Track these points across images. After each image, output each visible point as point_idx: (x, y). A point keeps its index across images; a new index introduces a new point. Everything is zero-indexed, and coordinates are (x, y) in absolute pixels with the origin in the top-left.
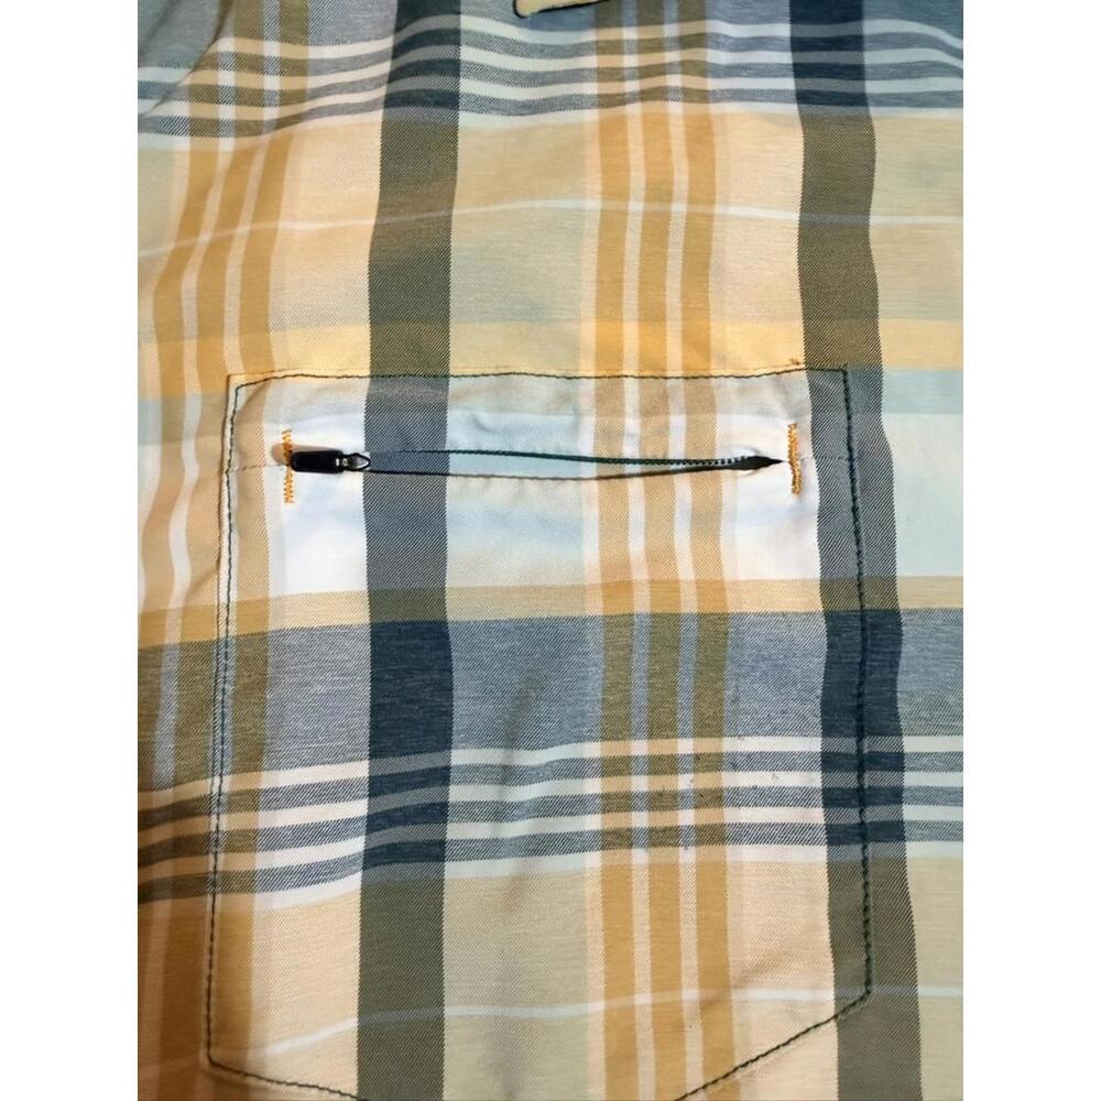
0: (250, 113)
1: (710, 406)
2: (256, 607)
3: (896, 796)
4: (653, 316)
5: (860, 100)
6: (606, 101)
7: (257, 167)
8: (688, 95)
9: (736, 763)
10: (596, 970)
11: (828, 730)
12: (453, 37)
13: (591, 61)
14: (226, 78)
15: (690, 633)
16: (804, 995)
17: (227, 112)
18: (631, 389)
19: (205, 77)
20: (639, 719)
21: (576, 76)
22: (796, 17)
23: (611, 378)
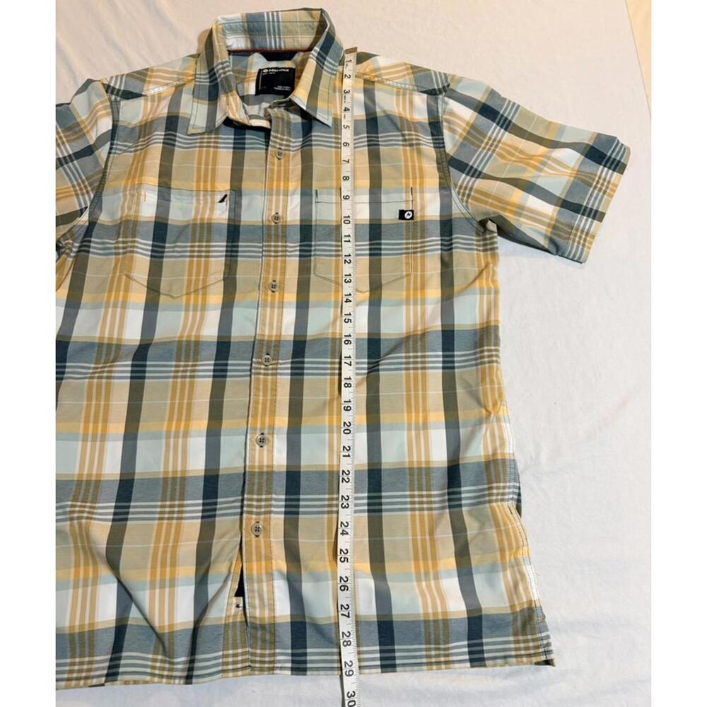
1: (214, 195)
2: (136, 216)
3: (237, 252)
4: (206, 181)
5: (244, 148)
6: (200, 147)
8: (214, 147)
9: (212, 246)
10: (186, 274)
11: (227, 242)
12: (175, 136)
15: (206, 226)
18: (201, 193)
20: (197, 240)
21: (196, 143)
22: (235, 135)
23: (198, 191)
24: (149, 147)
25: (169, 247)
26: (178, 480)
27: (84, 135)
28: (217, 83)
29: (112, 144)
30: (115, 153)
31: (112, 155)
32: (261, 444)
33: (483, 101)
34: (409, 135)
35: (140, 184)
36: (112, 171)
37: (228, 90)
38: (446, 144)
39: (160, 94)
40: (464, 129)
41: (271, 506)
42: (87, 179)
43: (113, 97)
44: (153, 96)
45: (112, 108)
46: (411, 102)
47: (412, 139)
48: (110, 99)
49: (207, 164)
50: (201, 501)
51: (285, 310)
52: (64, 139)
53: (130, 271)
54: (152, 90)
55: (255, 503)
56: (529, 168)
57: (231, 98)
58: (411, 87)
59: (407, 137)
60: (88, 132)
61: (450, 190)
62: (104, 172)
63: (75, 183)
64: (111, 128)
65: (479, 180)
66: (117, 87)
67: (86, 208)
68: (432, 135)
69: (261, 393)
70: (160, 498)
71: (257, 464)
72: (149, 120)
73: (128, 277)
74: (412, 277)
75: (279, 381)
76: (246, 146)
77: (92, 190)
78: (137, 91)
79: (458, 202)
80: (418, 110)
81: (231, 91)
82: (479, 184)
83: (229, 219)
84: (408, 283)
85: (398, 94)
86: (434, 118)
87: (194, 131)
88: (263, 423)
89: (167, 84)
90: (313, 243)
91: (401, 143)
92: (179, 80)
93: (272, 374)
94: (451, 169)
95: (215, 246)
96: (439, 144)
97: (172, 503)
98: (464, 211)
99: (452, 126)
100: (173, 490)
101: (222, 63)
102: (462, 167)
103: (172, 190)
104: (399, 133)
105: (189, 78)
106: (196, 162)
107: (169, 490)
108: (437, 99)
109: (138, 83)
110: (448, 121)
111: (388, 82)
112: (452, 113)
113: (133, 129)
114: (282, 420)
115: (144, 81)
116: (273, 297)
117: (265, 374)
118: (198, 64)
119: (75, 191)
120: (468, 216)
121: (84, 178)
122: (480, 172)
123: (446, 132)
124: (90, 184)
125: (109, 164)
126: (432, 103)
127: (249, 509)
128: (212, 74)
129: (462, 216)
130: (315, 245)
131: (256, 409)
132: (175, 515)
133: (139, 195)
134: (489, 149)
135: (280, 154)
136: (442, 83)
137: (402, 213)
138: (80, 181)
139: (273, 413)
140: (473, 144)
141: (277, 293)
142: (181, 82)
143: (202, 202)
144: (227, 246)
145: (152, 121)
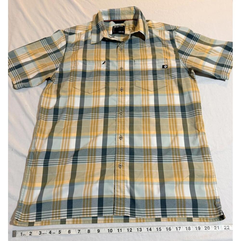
1: (101, 62)
2: (76, 70)
3: (109, 79)
4: (97, 58)
5: (109, 48)
6: (95, 48)
8: (100, 48)
9: (101, 77)
10: (93, 86)
12: (87, 45)
13: (94, 46)
14: (75, 48)
15: (99, 71)
18: (96, 61)
20: (96, 76)
22: (106, 44)
23: (95, 61)
25: (87, 79)
26: (93, 150)
27: (56, 46)
28: (99, 28)
29: (66, 49)
31: (66, 52)
32: (121, 139)
33: (188, 32)
34: (164, 43)
35: (77, 60)
36: (66, 57)
37: (103, 30)
38: (177, 46)
39: (81, 33)
40: (182, 42)
41: (125, 158)
42: (58, 59)
43: (66, 35)
44: (78, 33)
45: (66, 38)
46: (164, 33)
47: (165, 44)
48: (65, 35)
49: (97, 53)
50: (101, 156)
51: (126, 97)
52: (50, 48)
53: (75, 86)
54: (78, 32)
55: (119, 157)
56: (205, 53)
57: (105, 32)
58: (164, 29)
59: (164, 44)
60: (57, 45)
61: (179, 60)
62: (64, 57)
63: (54, 60)
64: (65, 44)
65: (188, 57)
66: (67, 32)
67: (58, 67)
68: (172, 43)
69: (120, 123)
70: (87, 155)
71: (119, 145)
73: (75, 88)
74: (168, 87)
75: (125, 119)
76: (110, 47)
77: (60, 62)
78: (73, 32)
79: (182, 63)
80: (167, 36)
81: (104, 30)
82: (189, 58)
83: (106, 69)
84: (167, 88)
85: (159, 32)
86: (172, 38)
87: (93, 43)
88: (121, 132)
89: (83, 30)
90: (134, 76)
91: (162, 46)
92: (87, 28)
93: (123, 117)
94: (179, 53)
96: (174, 46)
97: (92, 157)
98: (184, 66)
99: (178, 41)
100: (92, 152)
101: (101, 22)
102: (183, 53)
103: (87, 61)
104: (161, 43)
105: (90, 28)
106: (94, 53)
107: (90, 153)
108: (173, 32)
109: (73, 30)
110: (177, 39)
111: (156, 28)
112: (178, 36)
113: (73, 44)
114: (127, 131)
115: (75, 29)
116: (122, 93)
117: (121, 117)
118: (93, 23)
119: (54, 63)
120: (186, 67)
121: (57, 59)
122: (189, 54)
123: (176, 43)
124: (59, 61)
125: (65, 55)
126: (171, 34)
127: (118, 159)
128: (98, 26)
129: (184, 68)
130: (135, 77)
131: (118, 128)
132: (93, 161)
133: (77, 63)
134: (191, 48)
135: (121, 49)
136: (174, 28)
137: (163, 66)
138: (55, 60)
139: (124, 129)
140: (186, 46)
141: (123, 92)
142: (88, 29)
143: (97, 64)
144: (106, 77)
145: (79, 41)
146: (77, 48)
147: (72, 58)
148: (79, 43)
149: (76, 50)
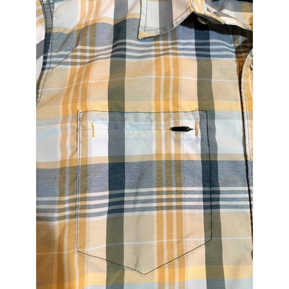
0: (83, 61)
1: (179, 118)
3: (218, 200)
4: (166, 100)
5: (209, 56)
6: (156, 56)
7: (84, 70)
8: (173, 54)
9: (185, 193)
10: (155, 235)
11: (204, 186)
12: (125, 44)
13: (153, 48)
14: (79, 54)
15: (173, 164)
16: (198, 239)
17: (79, 60)
18: (162, 115)
19: (74, 54)
20: (164, 183)
21: (150, 51)
22: (196, 39)
23: (158, 113)
24: (93, 62)
25: (130, 194)
29: (45, 58)
30: (49, 68)
31: (46, 71)
35: (85, 112)
53: (83, 246)
64: (43, 38)
72: (90, 23)
83: (203, 154)
87: (147, 35)
95: (189, 192)
103: (126, 115)
144: (204, 192)
145: (94, 26)
146: (88, 54)
147: (65, 103)
148: (94, 35)
149: (81, 64)
